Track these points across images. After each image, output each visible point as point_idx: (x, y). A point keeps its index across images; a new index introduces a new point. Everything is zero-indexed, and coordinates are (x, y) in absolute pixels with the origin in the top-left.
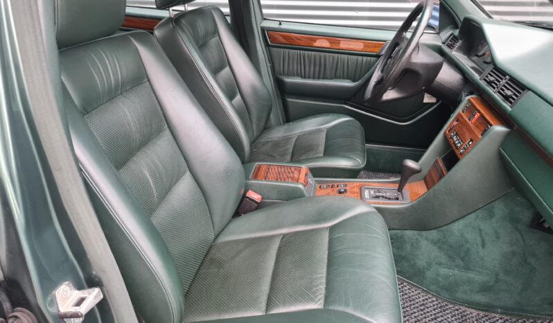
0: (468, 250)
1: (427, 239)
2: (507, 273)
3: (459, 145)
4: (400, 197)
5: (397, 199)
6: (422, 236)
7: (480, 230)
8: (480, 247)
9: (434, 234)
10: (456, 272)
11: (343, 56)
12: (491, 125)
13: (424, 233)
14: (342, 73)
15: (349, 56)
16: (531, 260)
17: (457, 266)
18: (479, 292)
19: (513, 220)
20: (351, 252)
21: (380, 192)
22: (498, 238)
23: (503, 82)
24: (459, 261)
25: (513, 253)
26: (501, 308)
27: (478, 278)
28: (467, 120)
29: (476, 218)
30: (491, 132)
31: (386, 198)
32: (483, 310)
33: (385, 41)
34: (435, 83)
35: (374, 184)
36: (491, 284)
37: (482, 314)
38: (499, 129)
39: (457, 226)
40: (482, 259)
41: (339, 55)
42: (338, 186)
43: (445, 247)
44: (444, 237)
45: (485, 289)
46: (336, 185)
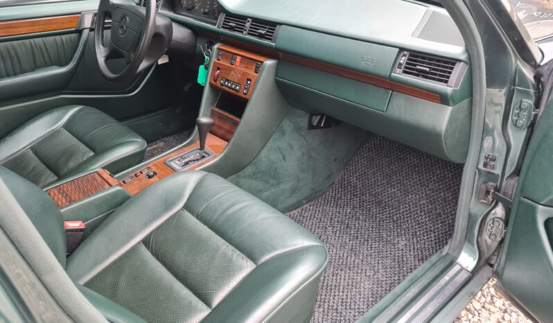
0: (276, 169)
1: (244, 177)
2: (303, 171)
3: (238, 88)
4: (204, 154)
5: (204, 157)
6: (239, 177)
7: (279, 149)
8: (283, 161)
9: (249, 170)
10: (273, 190)
11: (36, 40)
12: (262, 62)
13: (241, 173)
14: (42, 60)
15: (44, 38)
16: (313, 154)
17: (272, 186)
18: (290, 196)
19: (298, 129)
20: (230, 212)
21: (185, 158)
22: (292, 148)
23: (248, 25)
24: (272, 181)
25: (303, 154)
26: (304, 199)
27: (286, 186)
28: (229, 65)
29: (274, 141)
30: (266, 67)
31: (194, 161)
32: (297, 208)
33: (80, 13)
34: (173, 42)
35: (172, 155)
36: (296, 185)
37: (299, 210)
38: (269, 63)
39: (264, 153)
40: (287, 170)
41: (32, 40)
42: (141, 173)
43: (259, 175)
44: (257, 168)
45: (294, 190)
46: (138, 172)
